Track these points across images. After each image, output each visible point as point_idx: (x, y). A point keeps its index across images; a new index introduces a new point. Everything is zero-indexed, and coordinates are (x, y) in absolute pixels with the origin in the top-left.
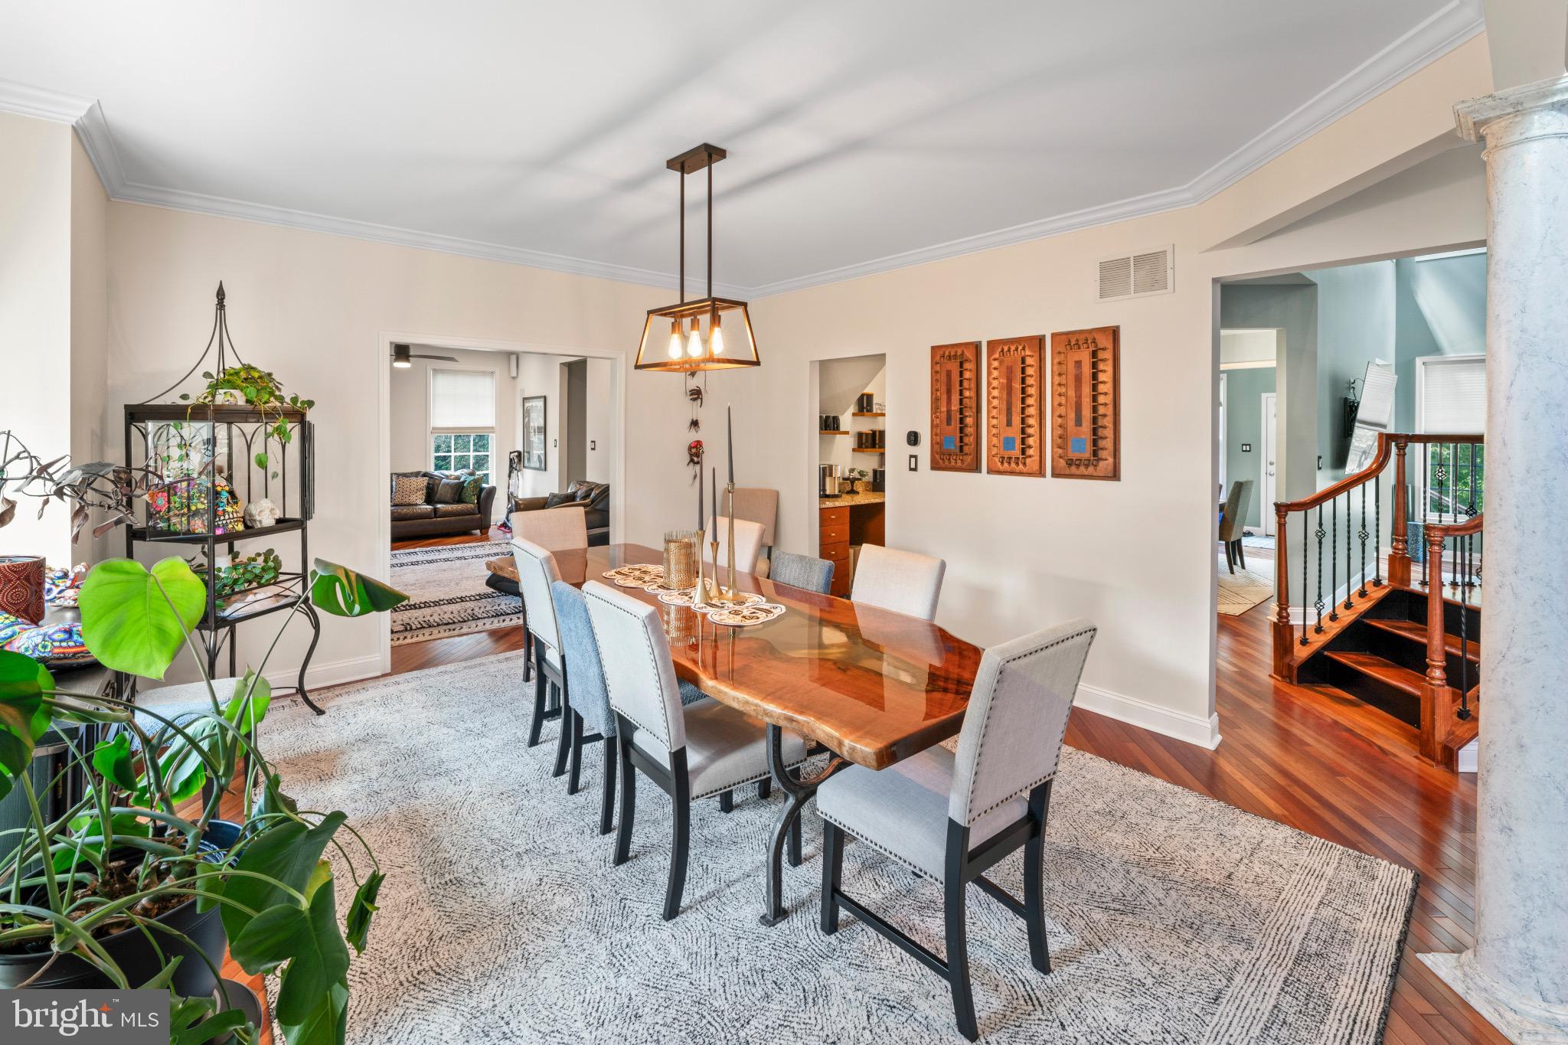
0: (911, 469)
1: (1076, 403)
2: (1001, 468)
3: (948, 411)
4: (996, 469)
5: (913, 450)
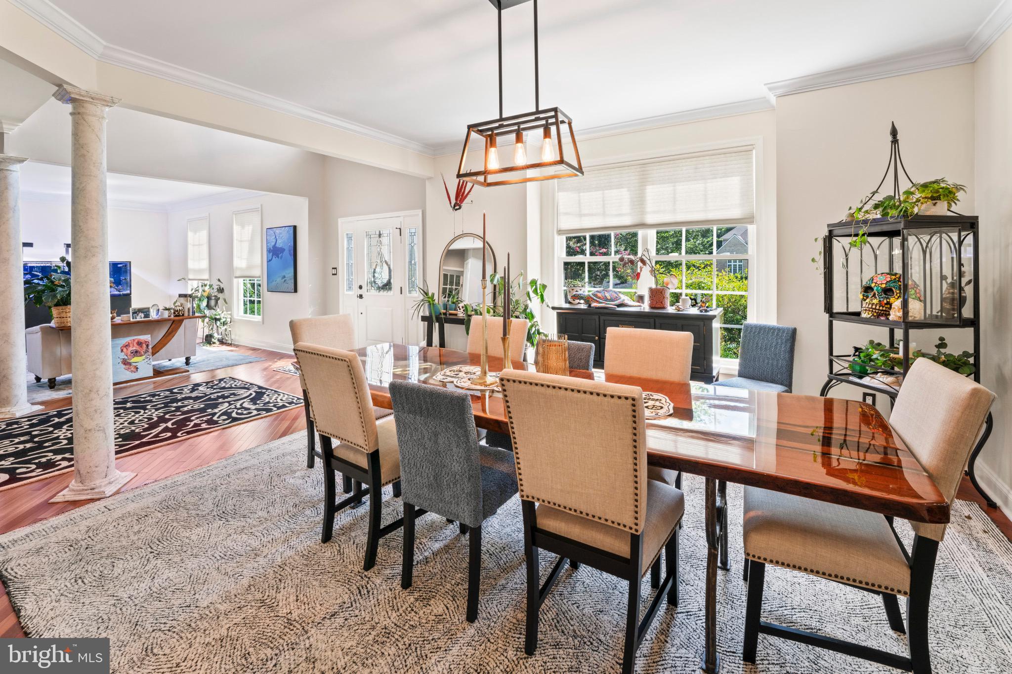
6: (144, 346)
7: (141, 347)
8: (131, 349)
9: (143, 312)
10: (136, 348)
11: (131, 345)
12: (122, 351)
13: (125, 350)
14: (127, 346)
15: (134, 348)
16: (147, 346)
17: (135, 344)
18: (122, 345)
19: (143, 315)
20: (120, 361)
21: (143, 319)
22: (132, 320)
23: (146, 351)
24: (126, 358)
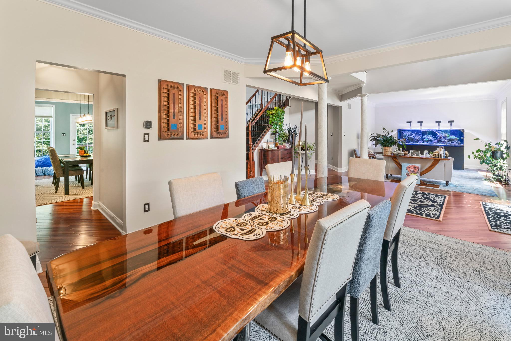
0: (145, 141)
1: (221, 113)
2: (194, 137)
3: (173, 112)
4: (192, 138)
5: (147, 131)
6: (417, 169)
7: (416, 169)
8: (411, 169)
9: (416, 153)
10: (413, 169)
11: (411, 167)
12: (407, 169)
13: (408, 169)
14: (409, 167)
15: (412, 169)
16: (419, 169)
17: (413, 167)
18: (407, 167)
19: (415, 155)
20: (406, 173)
21: (415, 156)
22: (410, 156)
23: (418, 172)
24: (408, 173)
